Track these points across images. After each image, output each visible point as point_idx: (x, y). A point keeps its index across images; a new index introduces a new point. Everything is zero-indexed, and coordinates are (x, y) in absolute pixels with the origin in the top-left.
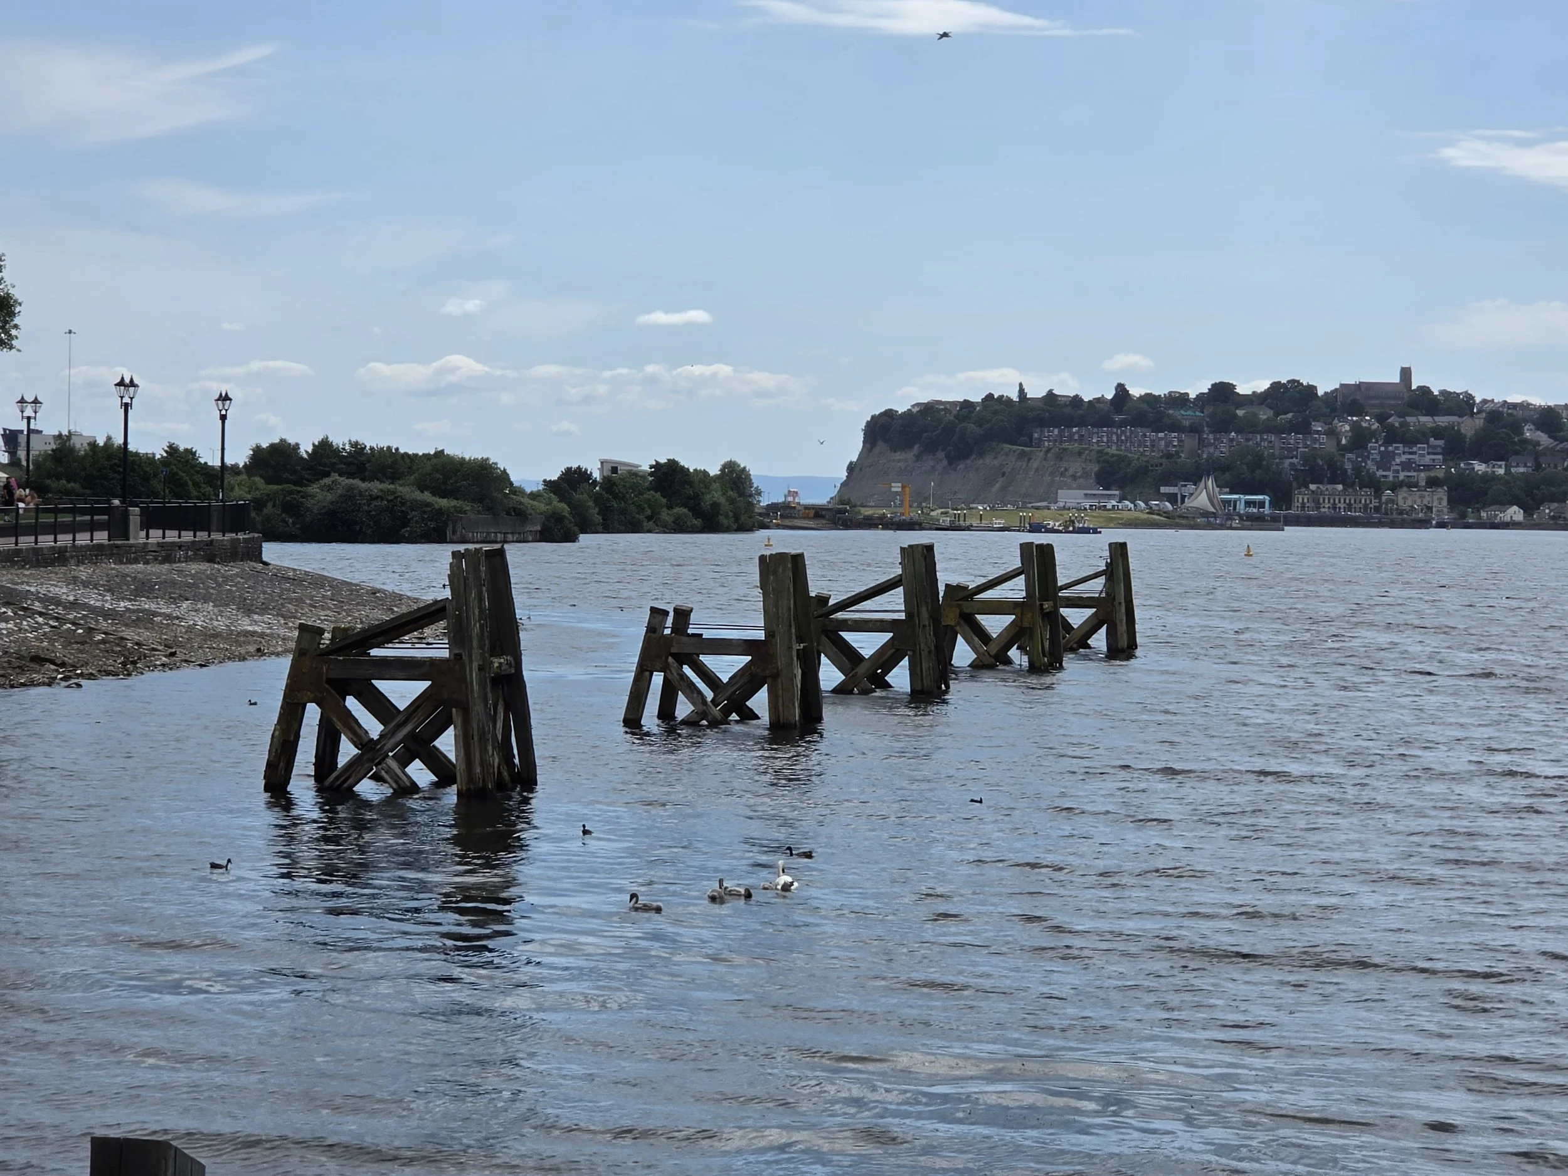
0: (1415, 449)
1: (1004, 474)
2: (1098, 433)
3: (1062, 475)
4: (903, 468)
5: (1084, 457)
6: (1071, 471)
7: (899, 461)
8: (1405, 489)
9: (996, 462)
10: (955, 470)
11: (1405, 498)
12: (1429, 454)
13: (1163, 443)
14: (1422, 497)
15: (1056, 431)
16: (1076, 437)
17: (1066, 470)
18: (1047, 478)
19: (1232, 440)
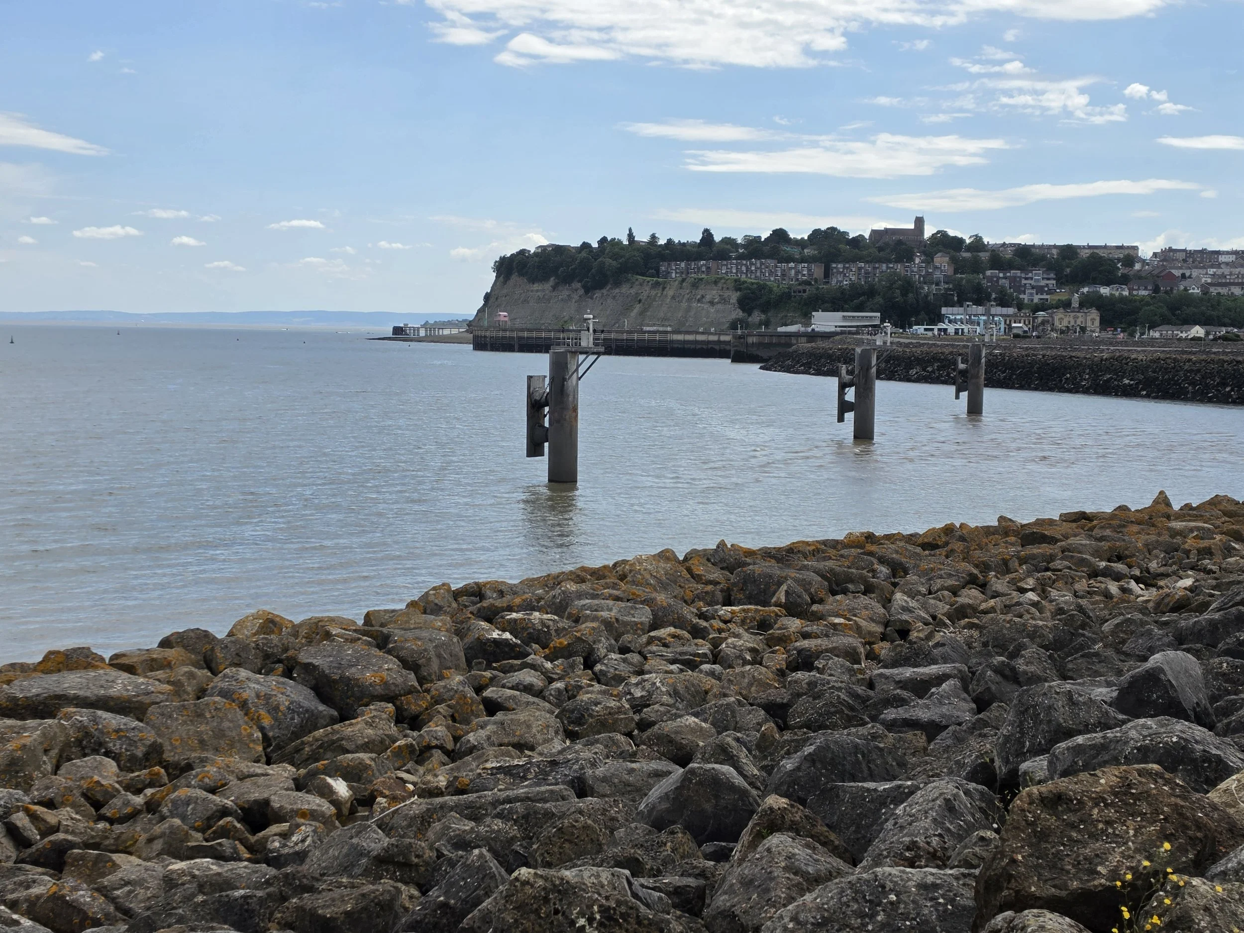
0: (1030, 275)
1: (640, 301)
2: (726, 265)
3: (699, 301)
4: (541, 296)
5: (720, 285)
6: (708, 298)
7: (537, 291)
8: (1061, 310)
9: (633, 291)
10: (592, 298)
11: (1061, 319)
12: (1043, 279)
13: (793, 272)
14: (1076, 318)
15: (683, 265)
16: (704, 269)
17: (703, 297)
18: (684, 305)
19: (860, 269)
